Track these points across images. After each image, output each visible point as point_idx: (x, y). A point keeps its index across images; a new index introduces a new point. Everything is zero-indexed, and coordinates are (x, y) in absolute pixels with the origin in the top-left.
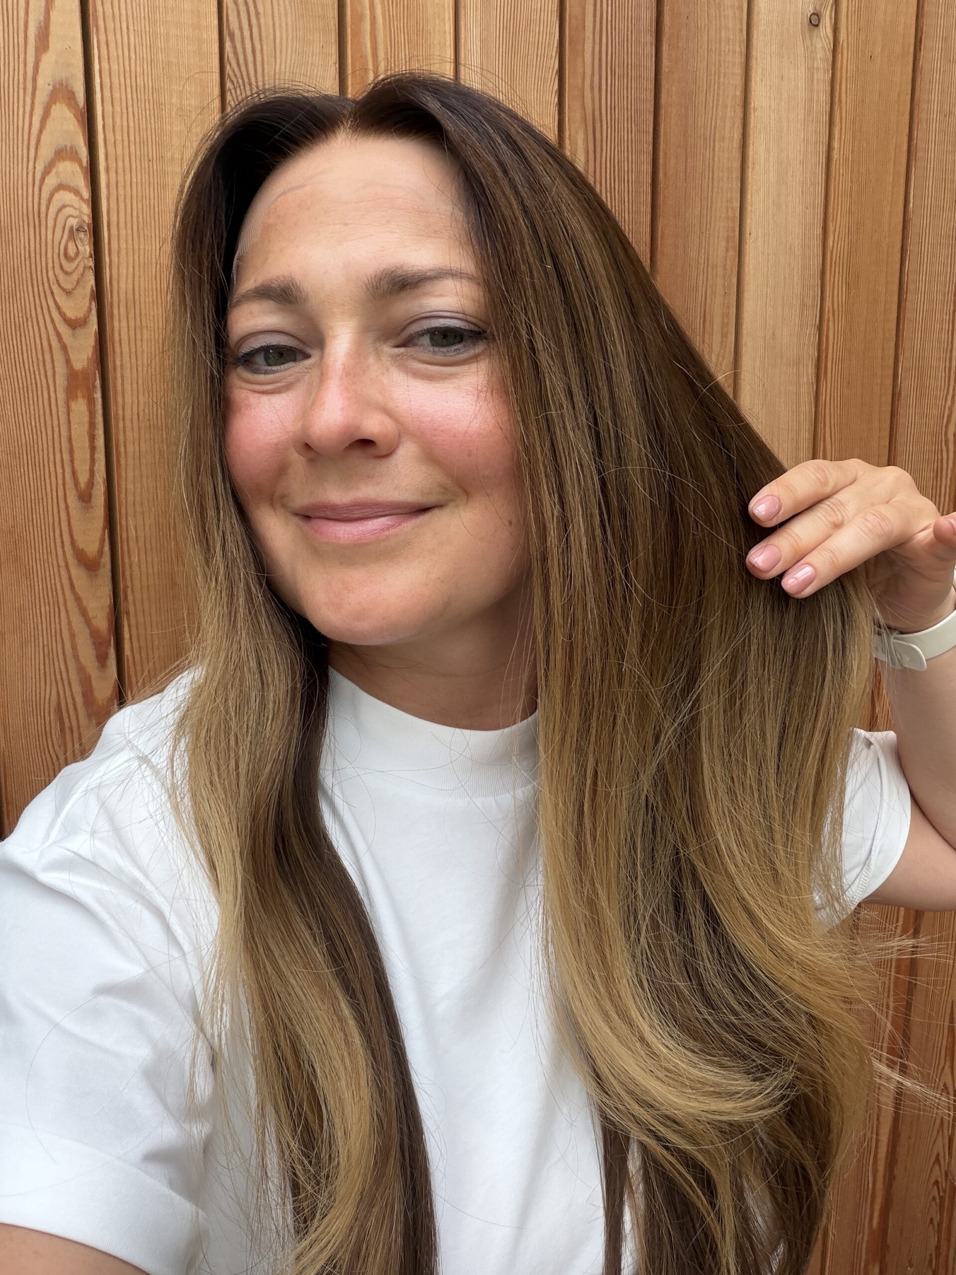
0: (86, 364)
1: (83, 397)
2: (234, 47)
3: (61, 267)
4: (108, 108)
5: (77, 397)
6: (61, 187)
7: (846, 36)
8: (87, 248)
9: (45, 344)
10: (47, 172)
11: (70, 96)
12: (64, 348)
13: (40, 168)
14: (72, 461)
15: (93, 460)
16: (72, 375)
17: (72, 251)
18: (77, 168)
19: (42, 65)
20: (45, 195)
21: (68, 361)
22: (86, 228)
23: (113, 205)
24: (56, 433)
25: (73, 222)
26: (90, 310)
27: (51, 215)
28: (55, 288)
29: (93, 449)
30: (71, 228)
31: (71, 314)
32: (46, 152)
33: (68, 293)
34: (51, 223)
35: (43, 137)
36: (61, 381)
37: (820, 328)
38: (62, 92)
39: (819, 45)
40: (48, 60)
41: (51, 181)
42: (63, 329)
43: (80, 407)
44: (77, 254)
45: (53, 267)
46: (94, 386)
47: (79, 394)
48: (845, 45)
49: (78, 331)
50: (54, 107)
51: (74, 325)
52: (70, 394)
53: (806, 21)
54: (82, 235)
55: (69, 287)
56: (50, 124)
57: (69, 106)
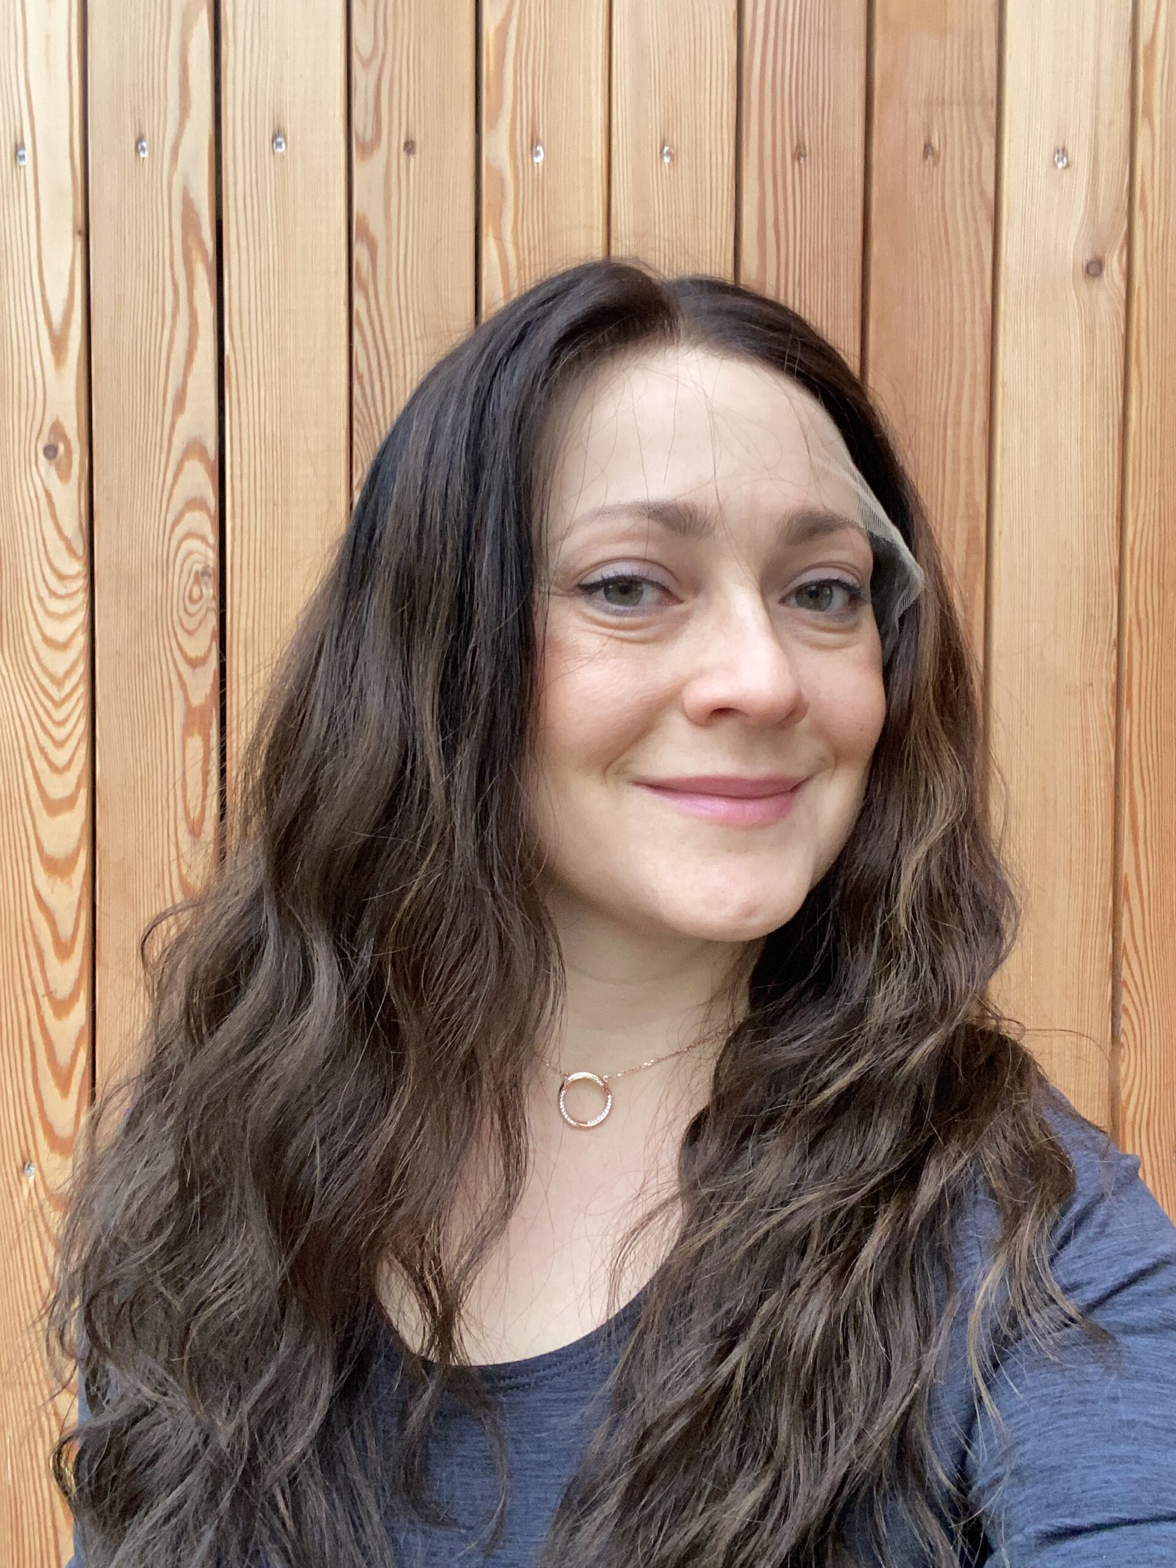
0: (203, 701)
1: (199, 733)
2: (363, 389)
3: (185, 609)
4: (237, 458)
5: (192, 734)
6: (189, 535)
7: (1143, 280)
8: (211, 591)
9: (166, 682)
10: (176, 522)
11: (202, 451)
12: (183, 685)
13: (170, 518)
14: (184, 796)
15: (205, 796)
16: (190, 711)
17: (196, 593)
18: (205, 517)
19: (177, 427)
20: (174, 543)
21: (187, 699)
22: (211, 571)
23: (237, 550)
24: (171, 768)
25: (199, 567)
26: (210, 649)
27: (178, 562)
28: (179, 630)
29: (205, 784)
30: (197, 574)
31: (192, 654)
32: (177, 503)
33: (190, 633)
34: (177, 569)
35: (175, 492)
36: (179, 718)
37: (1119, 644)
38: (194, 448)
39: (1102, 297)
40: (183, 421)
41: (180, 531)
42: (184, 667)
43: (196, 743)
44: (201, 596)
45: (178, 611)
46: (211, 724)
47: (196, 729)
48: (1143, 292)
49: (198, 670)
50: (186, 464)
51: (194, 663)
52: (187, 731)
53: (1081, 272)
54: (206, 578)
55: (191, 627)
56: (181, 479)
57: (201, 460)
